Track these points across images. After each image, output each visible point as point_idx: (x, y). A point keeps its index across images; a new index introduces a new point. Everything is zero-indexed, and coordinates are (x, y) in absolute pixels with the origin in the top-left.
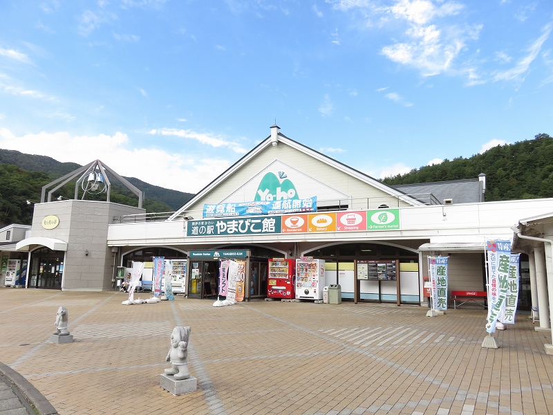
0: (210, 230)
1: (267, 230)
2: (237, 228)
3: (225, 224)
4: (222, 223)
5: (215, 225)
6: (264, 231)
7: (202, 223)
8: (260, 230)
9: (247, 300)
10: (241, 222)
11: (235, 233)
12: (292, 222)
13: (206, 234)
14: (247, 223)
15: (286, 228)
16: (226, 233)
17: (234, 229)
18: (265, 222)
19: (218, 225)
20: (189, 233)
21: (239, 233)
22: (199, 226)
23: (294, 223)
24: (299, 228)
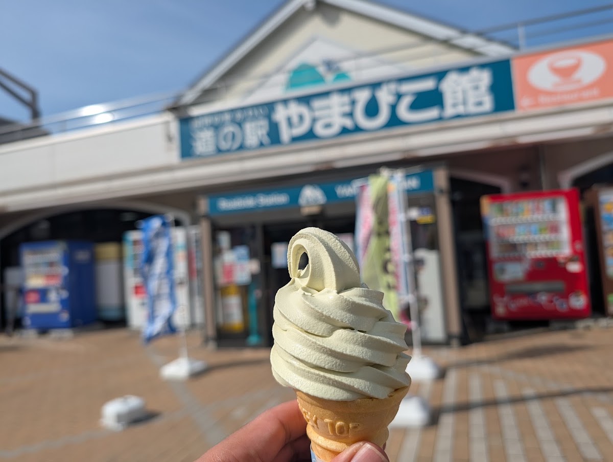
0: (255, 132)
1: (461, 109)
2: (351, 115)
3: (303, 110)
4: (295, 109)
5: (269, 117)
6: (449, 111)
7: (227, 117)
8: (433, 113)
9: (455, 342)
10: (363, 96)
11: (345, 131)
12: (558, 71)
13: (242, 147)
14: (385, 97)
15: (535, 92)
16: (310, 135)
17: (340, 122)
18: (452, 86)
19: (280, 114)
20: (187, 151)
21: (357, 129)
22: (216, 127)
23: (566, 73)
24: (591, 86)
